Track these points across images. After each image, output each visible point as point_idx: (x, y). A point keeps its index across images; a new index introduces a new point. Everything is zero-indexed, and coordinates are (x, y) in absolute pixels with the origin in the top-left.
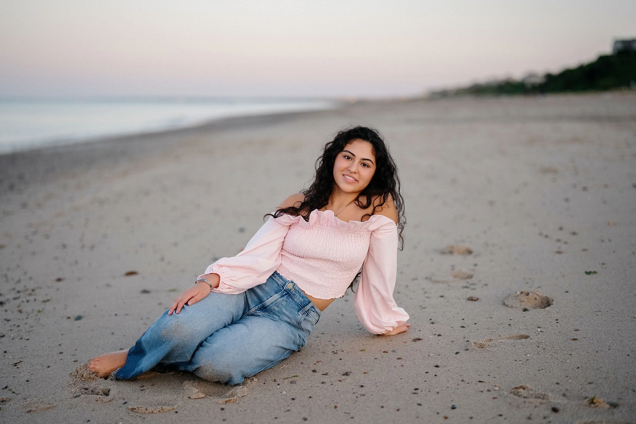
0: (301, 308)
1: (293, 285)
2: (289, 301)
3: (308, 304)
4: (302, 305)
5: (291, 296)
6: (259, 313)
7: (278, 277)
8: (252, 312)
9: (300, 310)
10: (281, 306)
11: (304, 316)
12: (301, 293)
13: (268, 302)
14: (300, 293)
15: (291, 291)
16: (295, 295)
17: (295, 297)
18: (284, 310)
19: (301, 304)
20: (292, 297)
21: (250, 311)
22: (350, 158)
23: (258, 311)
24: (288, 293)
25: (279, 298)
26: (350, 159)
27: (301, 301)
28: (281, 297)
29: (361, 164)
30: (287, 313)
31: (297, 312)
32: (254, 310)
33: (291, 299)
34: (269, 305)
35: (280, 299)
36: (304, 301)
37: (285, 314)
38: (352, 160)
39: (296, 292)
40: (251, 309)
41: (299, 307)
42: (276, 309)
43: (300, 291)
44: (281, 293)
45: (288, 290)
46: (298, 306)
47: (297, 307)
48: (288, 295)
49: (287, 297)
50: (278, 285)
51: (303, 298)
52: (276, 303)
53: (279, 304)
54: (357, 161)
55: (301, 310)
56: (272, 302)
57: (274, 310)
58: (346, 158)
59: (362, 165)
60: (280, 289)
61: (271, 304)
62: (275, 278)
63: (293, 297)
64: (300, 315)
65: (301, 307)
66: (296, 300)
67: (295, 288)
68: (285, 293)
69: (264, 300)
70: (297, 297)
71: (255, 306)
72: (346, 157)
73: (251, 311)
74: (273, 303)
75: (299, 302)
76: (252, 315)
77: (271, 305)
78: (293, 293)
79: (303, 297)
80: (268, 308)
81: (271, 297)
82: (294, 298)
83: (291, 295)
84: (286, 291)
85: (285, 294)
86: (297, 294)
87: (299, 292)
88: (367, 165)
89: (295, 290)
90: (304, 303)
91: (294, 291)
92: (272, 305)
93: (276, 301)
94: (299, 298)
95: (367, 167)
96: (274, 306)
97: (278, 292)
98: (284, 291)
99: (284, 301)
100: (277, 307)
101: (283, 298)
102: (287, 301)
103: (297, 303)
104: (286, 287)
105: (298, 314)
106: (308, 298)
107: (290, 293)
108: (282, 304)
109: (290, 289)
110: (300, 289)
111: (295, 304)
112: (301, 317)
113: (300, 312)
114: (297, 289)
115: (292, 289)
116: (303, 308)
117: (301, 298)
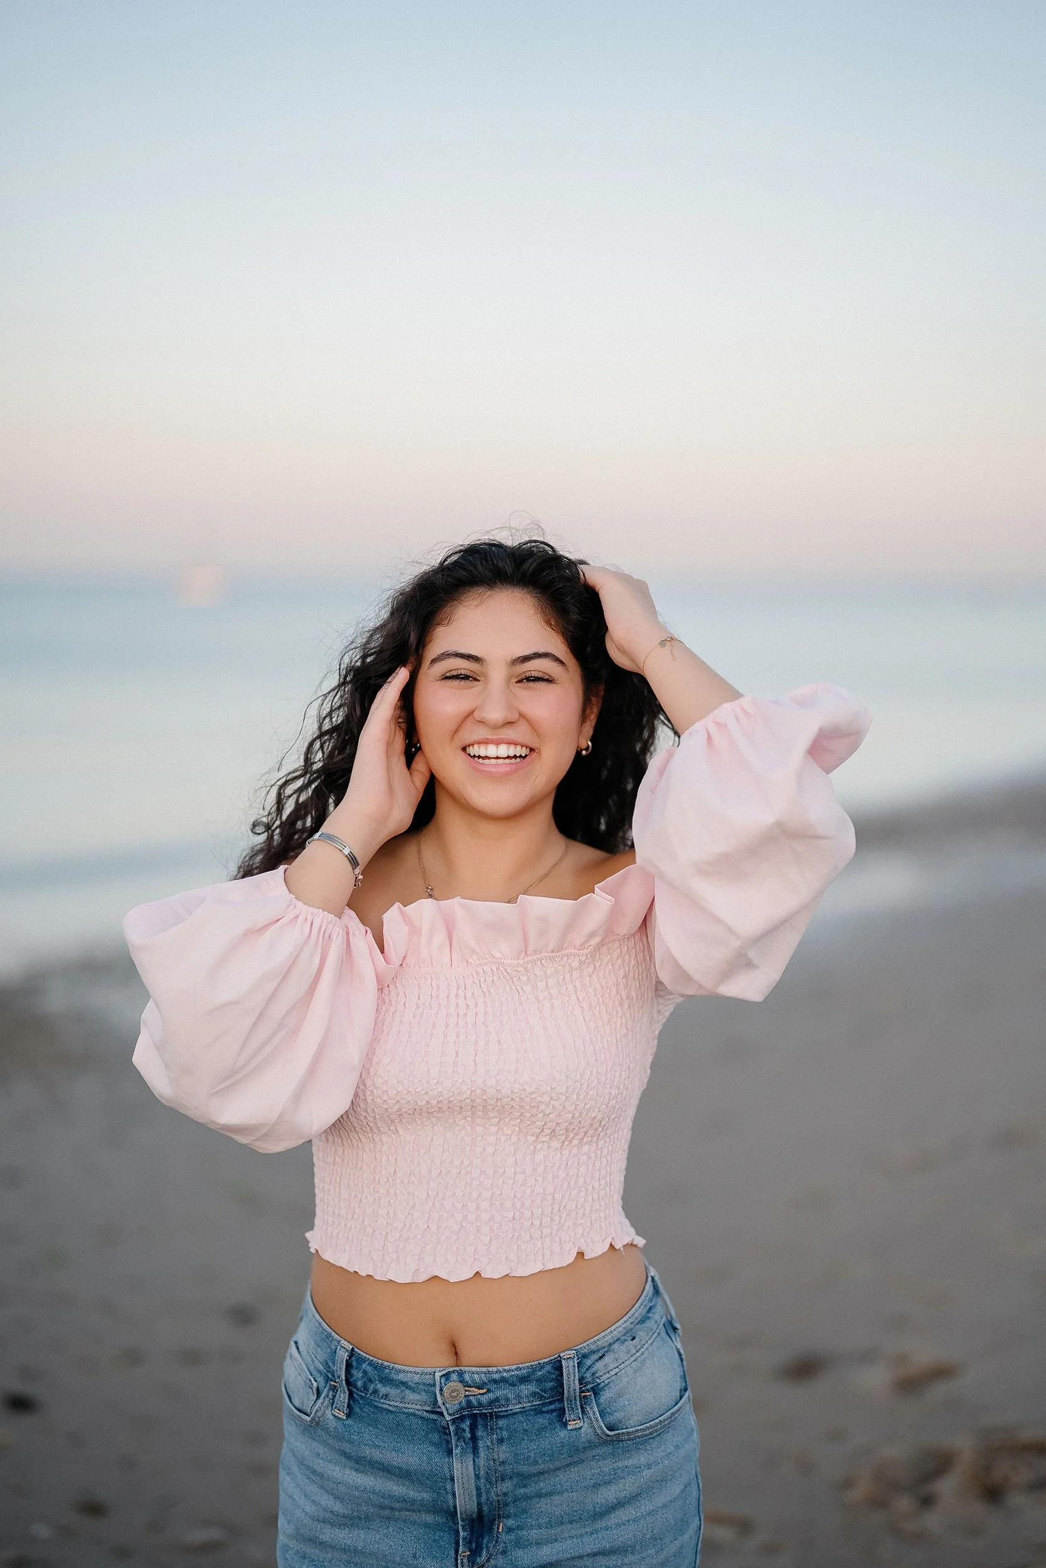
0: (557, 1405)
1: (461, 1382)
2: (505, 1433)
3: (562, 1374)
4: (549, 1398)
5: (491, 1416)
7: (393, 1392)
9: (562, 1412)
11: (589, 1415)
12: (505, 1374)
13: (464, 1499)
14: (504, 1379)
15: (475, 1403)
16: (497, 1400)
17: (503, 1402)
18: (528, 1468)
19: (541, 1398)
20: (497, 1411)
22: (470, 675)
24: (473, 1417)
25: (474, 1461)
26: (471, 679)
27: (534, 1394)
28: (475, 1450)
29: (516, 683)
30: (544, 1464)
31: (562, 1433)
33: (503, 1423)
34: (479, 1504)
35: (481, 1462)
36: (540, 1381)
37: (543, 1473)
38: (477, 680)
39: (489, 1391)
41: (547, 1412)
42: (507, 1486)
43: (497, 1376)
44: (458, 1440)
45: (462, 1409)
46: (543, 1412)
47: (542, 1420)
48: (480, 1421)
49: (485, 1430)
50: (422, 1417)
51: (527, 1381)
52: (489, 1479)
53: (496, 1470)
54: (497, 674)
55: (564, 1414)
56: (474, 1489)
57: (505, 1494)
59: (519, 684)
60: (443, 1428)
61: (479, 1495)
63: (500, 1411)
64: (579, 1426)
65: (552, 1407)
66: (517, 1408)
67: (473, 1381)
68: (466, 1425)
69: (450, 1502)
70: (507, 1400)
74: (478, 1489)
75: (529, 1402)
77: (483, 1499)
78: (484, 1399)
79: (524, 1380)
80: (485, 1508)
81: (452, 1480)
82: (507, 1411)
83: (486, 1413)
84: (462, 1419)
85: (468, 1429)
86: (499, 1393)
87: (495, 1381)
88: (541, 678)
89: (479, 1388)
90: (549, 1385)
91: (480, 1394)
92: (483, 1494)
93: (477, 1476)
94: (518, 1396)
96: (493, 1491)
97: (443, 1442)
98: (457, 1426)
99: (493, 1449)
100: (503, 1480)
101: (481, 1444)
102: (501, 1441)
103: (531, 1410)
104: (447, 1410)
105: (572, 1432)
106: (539, 1363)
107: (478, 1410)
108: (503, 1463)
109: (464, 1403)
110: (490, 1369)
111: (530, 1421)
112: (590, 1430)
113: (570, 1421)
114: (481, 1379)
115: (468, 1396)
116: (561, 1400)
117: (523, 1387)
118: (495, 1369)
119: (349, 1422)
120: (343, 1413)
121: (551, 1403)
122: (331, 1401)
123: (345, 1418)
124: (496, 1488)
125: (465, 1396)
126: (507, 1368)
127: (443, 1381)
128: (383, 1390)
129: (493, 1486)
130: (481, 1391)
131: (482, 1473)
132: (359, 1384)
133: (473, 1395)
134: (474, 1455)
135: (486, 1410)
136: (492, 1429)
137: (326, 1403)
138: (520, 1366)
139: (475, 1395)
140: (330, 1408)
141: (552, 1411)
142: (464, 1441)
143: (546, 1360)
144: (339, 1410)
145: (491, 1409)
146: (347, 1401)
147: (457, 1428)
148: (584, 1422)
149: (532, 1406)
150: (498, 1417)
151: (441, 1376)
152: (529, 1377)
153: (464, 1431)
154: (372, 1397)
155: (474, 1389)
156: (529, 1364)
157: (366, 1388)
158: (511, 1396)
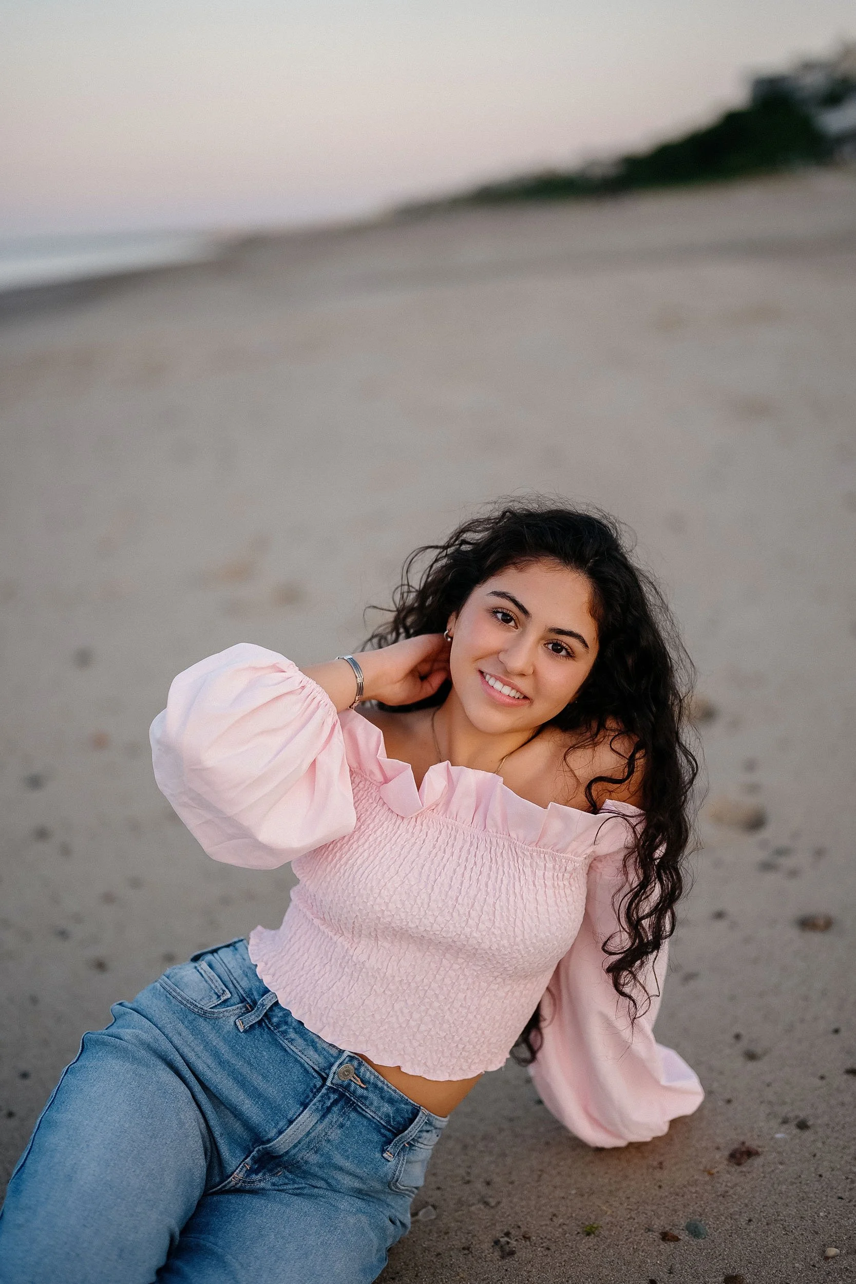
0: (391, 1135)
1: (356, 1069)
2: (349, 1123)
3: (413, 1120)
4: (391, 1126)
5: (352, 1105)
6: (260, 1181)
7: (300, 1041)
8: (236, 1184)
10: (328, 1145)
11: (402, 1158)
12: (385, 1087)
13: (283, 1143)
14: (381, 1090)
15: (352, 1088)
16: (366, 1098)
17: (367, 1103)
18: (339, 1159)
19: (388, 1122)
20: (357, 1105)
21: (230, 1182)
22: (512, 619)
23: (257, 1174)
24: (342, 1095)
25: (317, 1122)
26: (512, 623)
27: (388, 1116)
28: (324, 1116)
29: (545, 644)
30: (347, 1165)
31: (378, 1155)
32: (241, 1175)
33: (353, 1115)
34: (287, 1152)
35: (320, 1127)
36: (398, 1111)
37: (341, 1169)
38: (516, 627)
39: (366, 1089)
40: (233, 1173)
41: (382, 1133)
42: (313, 1158)
43: (380, 1084)
44: (319, 1101)
45: (341, 1085)
46: (379, 1131)
47: (376, 1137)
48: (343, 1102)
49: (340, 1110)
50: (305, 1069)
51: (393, 1104)
52: (311, 1142)
53: (321, 1141)
54: (536, 630)
55: (390, 1143)
56: (296, 1141)
57: (306, 1162)
58: (497, 617)
59: (550, 646)
60: (315, 1086)
61: (295, 1146)
62: (289, 1044)
63: (360, 1107)
64: (389, 1161)
65: (388, 1134)
66: (370, 1113)
67: (364, 1074)
68: (333, 1097)
69: (269, 1136)
70: (372, 1104)
71: (243, 1161)
72: (500, 616)
73: (232, 1181)
74: (299, 1142)
75: (381, 1117)
76: (237, 1191)
77: (293, 1152)
78: (360, 1091)
79: (391, 1101)
80: (286, 1158)
81: (291, 1122)
82: (364, 1110)
83: (351, 1100)
84: (335, 1091)
85: (331, 1101)
86: (371, 1095)
87: (376, 1086)
88: (566, 650)
89: (362, 1081)
90: (399, 1119)
91: (360, 1086)
92: (297, 1149)
93: (309, 1133)
94: (378, 1108)
95: (566, 657)
96: (304, 1152)
97: (307, 1097)
98: (328, 1093)
99: (333, 1126)
100: (316, 1152)
101: (329, 1116)
102: (341, 1126)
103: (375, 1123)
104: (333, 1079)
105: (383, 1159)
106: (407, 1100)
107: (349, 1094)
108: (329, 1141)
109: (346, 1083)
110: (380, 1077)
111: (368, 1129)
112: (393, 1167)
113: (388, 1151)
114: (369, 1078)
115: (351, 1081)
116: (396, 1135)
117: (386, 1105)
118: (382, 1079)
119: (243, 1035)
120: (244, 1027)
121: (389, 1130)
122: (240, 1014)
123: (242, 1031)
124: (308, 1153)
125: (350, 1080)
126: (389, 1085)
127: (347, 1060)
128: (292, 1035)
129: (307, 1150)
130: (362, 1085)
131: (313, 1134)
132: (275, 1020)
133: (354, 1083)
134: (321, 1118)
135: (354, 1098)
136: (344, 1113)
137: (236, 1012)
138: (397, 1091)
139: (356, 1084)
140: (236, 1017)
141: (384, 1136)
142: (322, 1106)
143: (412, 1102)
144: (242, 1022)
145: (357, 1101)
146: (254, 1022)
147: (327, 1094)
148: (395, 1159)
149: (379, 1121)
150: (355, 1110)
151: (349, 1056)
152: (396, 1102)
153: (329, 1098)
154: (278, 1034)
155: (359, 1080)
156: (402, 1094)
157: (278, 1026)
158: (375, 1104)
